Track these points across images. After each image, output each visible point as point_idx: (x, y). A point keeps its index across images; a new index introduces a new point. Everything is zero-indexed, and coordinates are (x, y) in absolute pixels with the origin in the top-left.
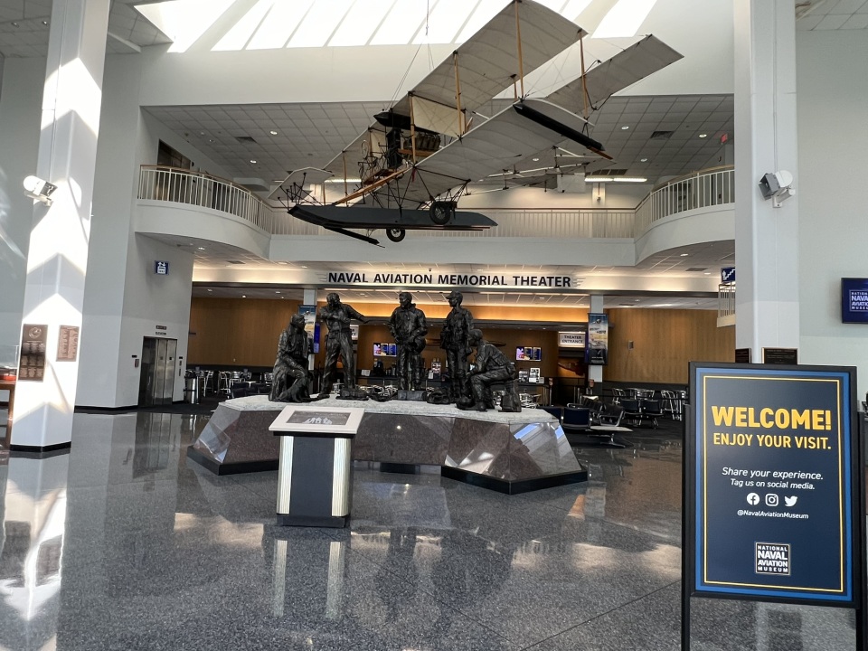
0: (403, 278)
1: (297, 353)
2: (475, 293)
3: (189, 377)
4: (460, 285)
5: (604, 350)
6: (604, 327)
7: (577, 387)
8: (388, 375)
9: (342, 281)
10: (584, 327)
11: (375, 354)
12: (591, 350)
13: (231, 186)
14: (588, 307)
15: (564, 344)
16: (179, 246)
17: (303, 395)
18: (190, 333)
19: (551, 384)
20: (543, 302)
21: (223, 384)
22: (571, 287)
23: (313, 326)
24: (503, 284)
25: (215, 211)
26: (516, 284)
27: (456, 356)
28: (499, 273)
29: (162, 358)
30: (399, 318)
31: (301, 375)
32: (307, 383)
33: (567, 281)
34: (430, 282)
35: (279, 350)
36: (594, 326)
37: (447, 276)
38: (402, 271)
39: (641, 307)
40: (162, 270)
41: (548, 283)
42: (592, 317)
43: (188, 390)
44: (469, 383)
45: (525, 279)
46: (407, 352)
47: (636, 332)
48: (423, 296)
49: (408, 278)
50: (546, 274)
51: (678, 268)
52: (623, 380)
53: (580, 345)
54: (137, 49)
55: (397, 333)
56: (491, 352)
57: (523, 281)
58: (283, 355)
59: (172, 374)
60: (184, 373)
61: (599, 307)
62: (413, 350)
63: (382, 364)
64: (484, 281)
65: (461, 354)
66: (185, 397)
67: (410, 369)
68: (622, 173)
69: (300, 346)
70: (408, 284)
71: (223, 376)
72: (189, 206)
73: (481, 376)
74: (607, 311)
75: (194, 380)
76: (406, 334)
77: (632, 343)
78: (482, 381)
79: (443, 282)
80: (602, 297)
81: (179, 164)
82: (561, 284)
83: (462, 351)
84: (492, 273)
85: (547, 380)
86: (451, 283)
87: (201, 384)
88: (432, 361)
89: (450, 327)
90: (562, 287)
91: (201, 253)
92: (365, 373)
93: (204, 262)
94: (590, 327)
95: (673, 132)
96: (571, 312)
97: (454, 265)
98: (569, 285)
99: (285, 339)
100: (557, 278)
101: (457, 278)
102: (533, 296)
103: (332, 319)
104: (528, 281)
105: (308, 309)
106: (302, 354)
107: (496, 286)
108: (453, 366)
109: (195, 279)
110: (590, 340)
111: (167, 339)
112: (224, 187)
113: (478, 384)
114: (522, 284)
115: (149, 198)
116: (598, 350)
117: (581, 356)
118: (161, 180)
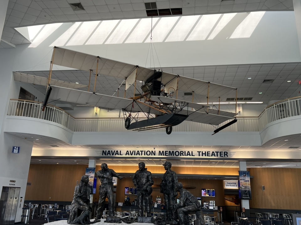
0: (140, 153)
1: (84, 196)
2: (178, 160)
3: (25, 208)
4: (170, 156)
5: (249, 191)
6: (248, 178)
7: (236, 211)
8: (132, 206)
9: (109, 155)
10: (237, 178)
11: (126, 193)
12: (242, 191)
13: (54, 108)
14: (238, 167)
15: (227, 187)
16: (26, 138)
17: (86, 220)
18: (27, 184)
19: (221, 210)
20: (214, 165)
21: (43, 212)
22: (229, 157)
23: (93, 179)
24: (192, 155)
25: (46, 121)
26: (199, 156)
27: (169, 197)
28: (190, 150)
29: (11, 198)
30: (138, 176)
31: (86, 209)
32: (89, 213)
33: (226, 154)
34: (155, 155)
35: (74, 195)
36: (242, 178)
37: (163, 152)
38: (140, 149)
39: (267, 167)
40: (16, 151)
41: (216, 155)
42: (241, 173)
43: (24, 216)
44: (176, 213)
45: (204, 153)
46: (143, 195)
47: (265, 180)
48: (151, 162)
49: (143, 152)
50: (215, 150)
51: (284, 147)
52: (261, 208)
53: (236, 188)
54: (14, 46)
55: (137, 184)
56: (188, 195)
57: (203, 154)
58: (76, 198)
59: (16, 207)
60: (22, 206)
61: (244, 167)
62: (146, 193)
63: (129, 199)
64: (182, 154)
65: (172, 195)
66: (22, 219)
67: (144, 204)
68: (250, 99)
69: (85, 192)
70: (143, 156)
71: (43, 207)
72: (33, 119)
73: (183, 209)
74: (249, 170)
75: (28, 210)
76: (142, 184)
77: (264, 187)
78: (183, 211)
79: (161, 155)
80: (245, 162)
81: (29, 98)
82: (223, 155)
83: (172, 194)
84: (186, 150)
85: (219, 208)
86: (165, 155)
87: (31, 212)
88: (156, 197)
89: (165, 181)
90: (224, 157)
91: (37, 142)
92: (120, 204)
93: (38, 146)
94: (240, 178)
95: (273, 80)
96: (229, 170)
97: (167, 146)
98: (227, 156)
99: (78, 189)
100: (220, 152)
101: (168, 152)
102: (208, 161)
103: (103, 177)
104: (205, 154)
105: (91, 170)
106: (86, 197)
107: (188, 157)
108: (167, 203)
109: (33, 155)
110: (241, 186)
111: (15, 188)
112: (51, 109)
113: (181, 213)
114: (202, 156)
115: (13, 115)
116: (246, 191)
117: (237, 194)
118: (20, 106)
